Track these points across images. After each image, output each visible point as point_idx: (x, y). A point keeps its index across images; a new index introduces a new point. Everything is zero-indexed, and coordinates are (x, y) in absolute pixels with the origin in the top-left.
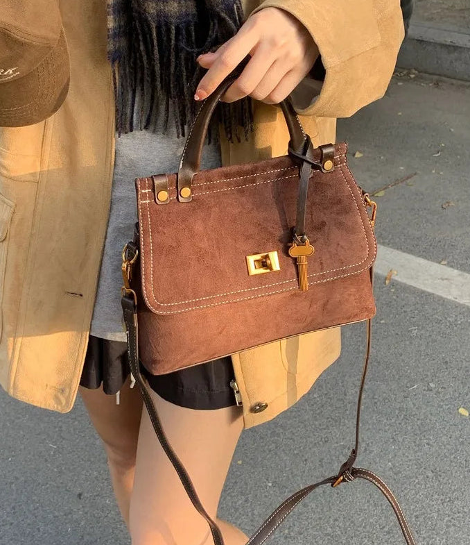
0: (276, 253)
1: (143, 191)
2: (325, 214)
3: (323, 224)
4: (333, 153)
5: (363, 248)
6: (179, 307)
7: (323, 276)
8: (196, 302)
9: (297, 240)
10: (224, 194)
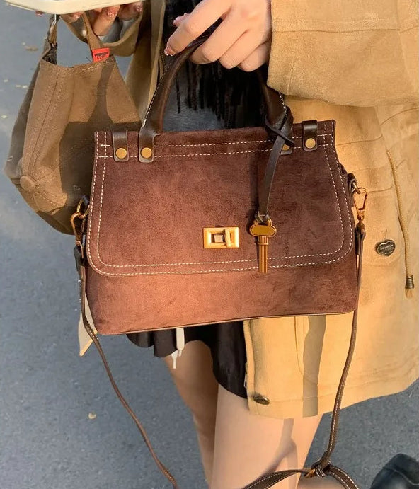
0: (237, 228)
1: (102, 146)
2: (297, 195)
3: (294, 205)
4: (316, 130)
5: (337, 237)
6: (125, 270)
7: (288, 261)
8: (143, 268)
9: (258, 218)
10: (191, 159)
